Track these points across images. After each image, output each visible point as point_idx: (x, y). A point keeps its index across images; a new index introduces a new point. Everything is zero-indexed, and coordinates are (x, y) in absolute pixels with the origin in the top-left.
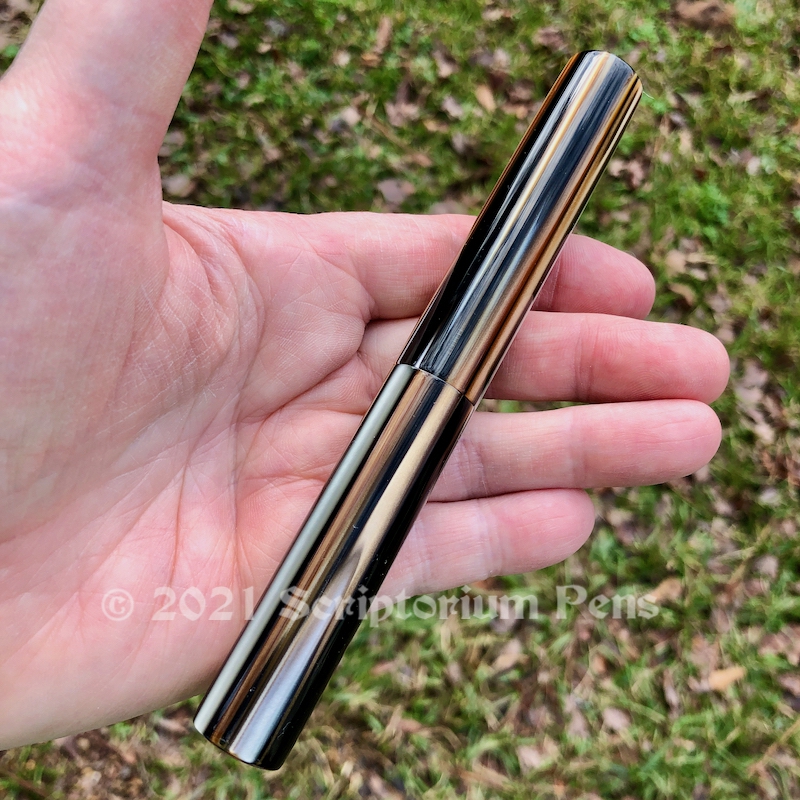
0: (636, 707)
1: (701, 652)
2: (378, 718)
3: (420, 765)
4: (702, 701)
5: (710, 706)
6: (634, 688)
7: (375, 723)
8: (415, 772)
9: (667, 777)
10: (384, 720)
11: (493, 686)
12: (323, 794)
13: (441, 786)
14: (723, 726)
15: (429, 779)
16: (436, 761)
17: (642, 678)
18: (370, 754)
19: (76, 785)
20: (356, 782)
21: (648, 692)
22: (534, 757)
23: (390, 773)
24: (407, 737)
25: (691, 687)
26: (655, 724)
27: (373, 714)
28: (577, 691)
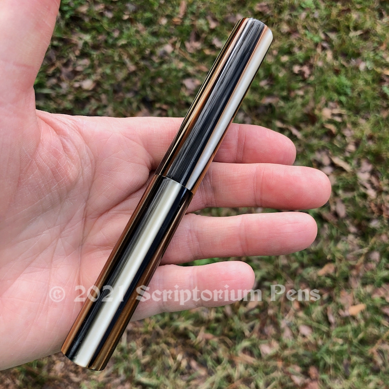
0: (315, 324)
1: (345, 298)
2: (193, 333)
3: (214, 355)
4: (346, 320)
5: (350, 322)
6: (314, 316)
7: (192, 335)
8: (211, 358)
9: (330, 356)
10: (196, 334)
11: (247, 317)
12: (168, 370)
13: (224, 364)
14: (356, 332)
15: (218, 361)
16: (222, 352)
17: (317, 311)
18: (190, 350)
19: (53, 368)
20: (184, 363)
21: (320, 317)
22: (267, 350)
23: (200, 359)
24: (207, 342)
25: (340, 314)
26: (324, 332)
27: (191, 331)
28: (287, 317)
